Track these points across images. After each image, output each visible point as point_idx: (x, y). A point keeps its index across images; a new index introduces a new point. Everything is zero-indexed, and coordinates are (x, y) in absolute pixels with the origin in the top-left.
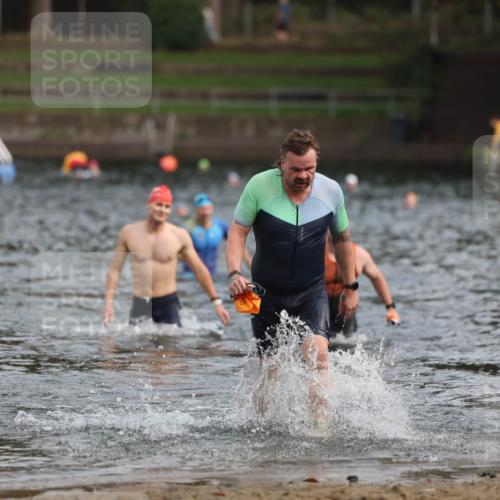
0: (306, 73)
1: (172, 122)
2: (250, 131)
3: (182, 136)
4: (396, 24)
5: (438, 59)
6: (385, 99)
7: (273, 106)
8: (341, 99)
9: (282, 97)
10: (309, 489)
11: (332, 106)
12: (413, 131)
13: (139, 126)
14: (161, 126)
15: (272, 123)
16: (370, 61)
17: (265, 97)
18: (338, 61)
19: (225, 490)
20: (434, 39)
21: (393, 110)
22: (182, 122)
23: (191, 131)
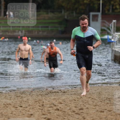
0: (45, 23)
1: (24, 31)
2: (36, 33)
3: (25, 34)
4: (60, 15)
5: (67, 21)
6: (58, 27)
7: (40, 28)
8: (51, 27)
9: (41, 27)
10: (46, 91)
11: (50, 28)
12: (63, 32)
13: (18, 32)
14: (22, 32)
15: (40, 31)
16: (56, 21)
17: (39, 27)
18: (51, 21)
19: (33, 91)
20: (66, 17)
21: (60, 29)
22: (25, 31)
23: (27, 33)
